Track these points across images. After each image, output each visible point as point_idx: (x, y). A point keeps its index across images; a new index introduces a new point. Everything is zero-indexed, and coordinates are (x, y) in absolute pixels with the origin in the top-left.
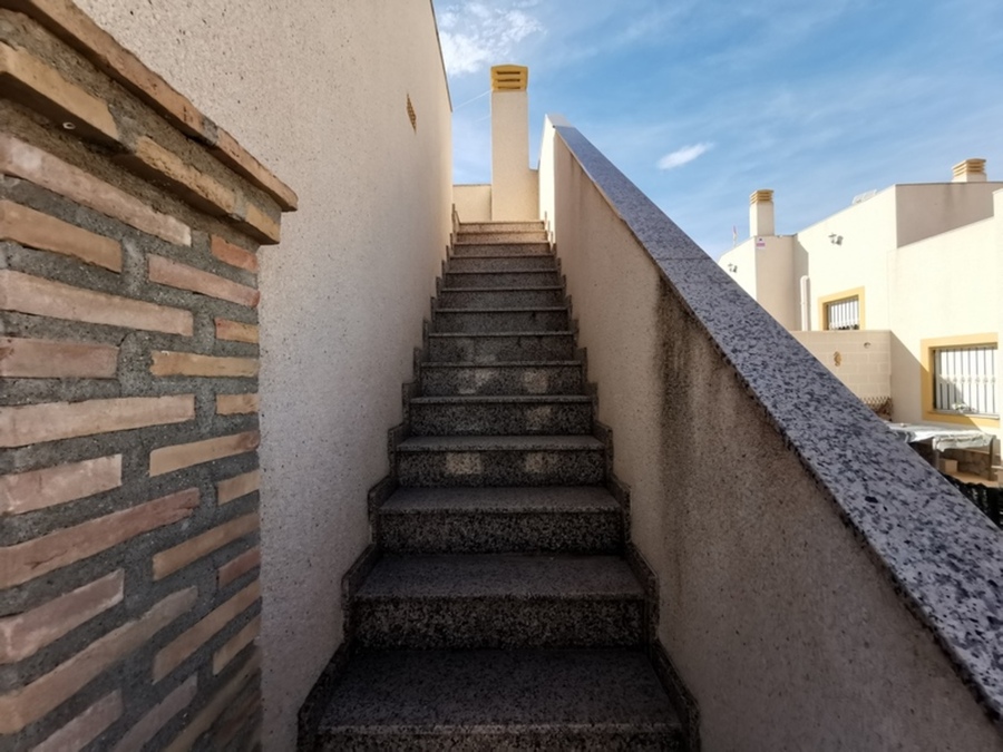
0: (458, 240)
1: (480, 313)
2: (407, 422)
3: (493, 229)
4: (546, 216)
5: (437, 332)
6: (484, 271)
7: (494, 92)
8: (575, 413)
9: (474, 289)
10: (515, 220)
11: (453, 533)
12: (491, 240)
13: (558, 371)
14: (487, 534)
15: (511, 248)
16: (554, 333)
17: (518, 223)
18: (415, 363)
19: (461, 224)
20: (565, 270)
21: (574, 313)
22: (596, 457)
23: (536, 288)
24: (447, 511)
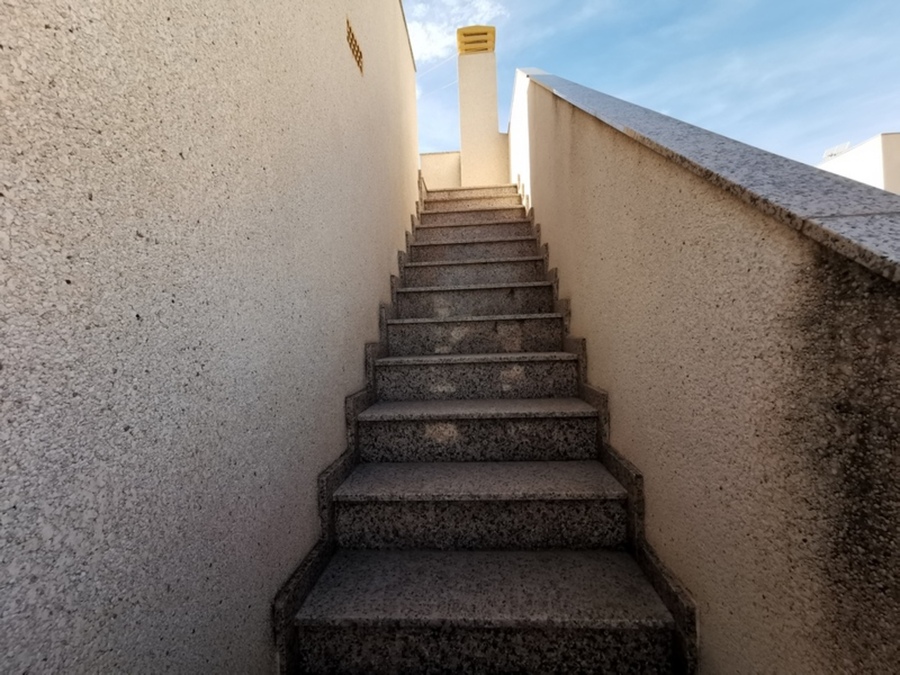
0: (425, 209)
1: (448, 291)
2: (353, 448)
3: (462, 195)
4: (519, 180)
5: (398, 318)
6: (453, 242)
7: (461, 54)
8: (575, 431)
9: (441, 263)
10: (486, 185)
11: (408, 653)
12: (460, 207)
13: (547, 367)
14: (460, 655)
15: (483, 215)
16: (539, 316)
17: (489, 188)
18: (366, 363)
19: (428, 192)
20: (545, 238)
21: (561, 289)
22: (615, 508)
23: (512, 259)
24: (397, 623)
